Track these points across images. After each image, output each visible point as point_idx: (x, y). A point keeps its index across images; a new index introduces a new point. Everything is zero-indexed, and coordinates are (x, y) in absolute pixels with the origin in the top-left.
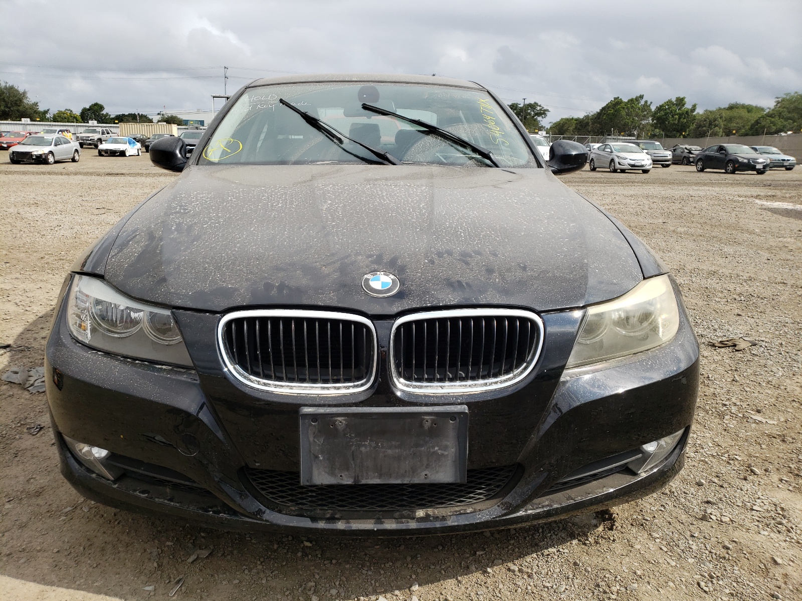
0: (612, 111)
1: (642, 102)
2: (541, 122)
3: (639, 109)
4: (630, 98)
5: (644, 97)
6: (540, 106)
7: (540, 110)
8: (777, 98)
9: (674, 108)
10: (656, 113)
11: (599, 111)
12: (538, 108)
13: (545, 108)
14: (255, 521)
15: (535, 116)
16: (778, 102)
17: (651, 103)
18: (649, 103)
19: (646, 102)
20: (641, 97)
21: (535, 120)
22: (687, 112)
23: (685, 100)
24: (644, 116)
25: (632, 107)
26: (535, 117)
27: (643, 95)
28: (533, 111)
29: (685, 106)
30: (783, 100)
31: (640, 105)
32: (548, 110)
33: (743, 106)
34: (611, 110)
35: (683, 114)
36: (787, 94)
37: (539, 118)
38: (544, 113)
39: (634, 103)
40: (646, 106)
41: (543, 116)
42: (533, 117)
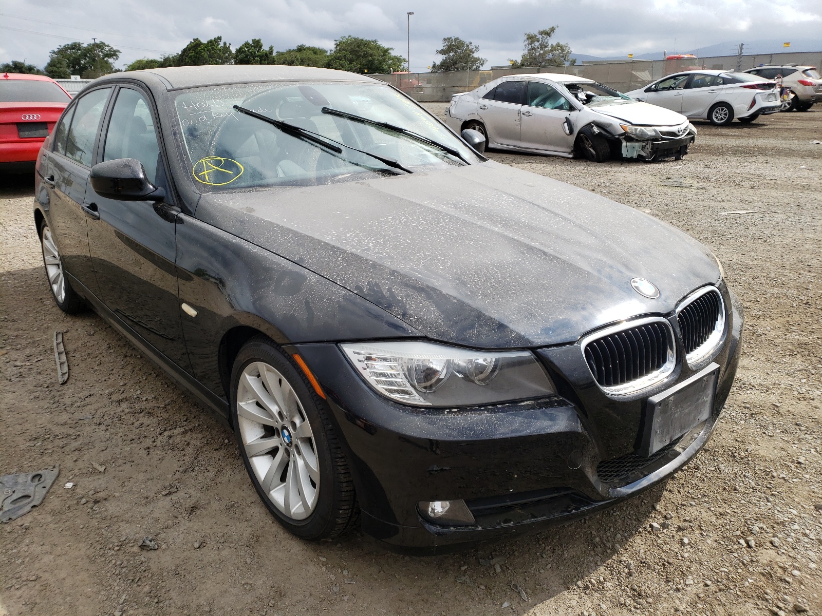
0: (193, 54)
1: (222, 44)
2: (113, 64)
3: (220, 50)
4: (209, 40)
5: (222, 39)
6: (108, 46)
7: (110, 50)
8: (336, 41)
9: (253, 49)
10: (237, 56)
11: (180, 53)
12: (107, 49)
13: (115, 48)
14: (607, 502)
15: (106, 57)
16: (337, 45)
17: (230, 44)
18: (228, 45)
19: (225, 43)
20: (220, 38)
21: (107, 62)
22: (266, 54)
23: (261, 41)
24: (226, 58)
25: (213, 49)
26: (105, 59)
27: (221, 37)
28: (102, 52)
29: (263, 48)
30: (340, 43)
31: (220, 46)
32: (118, 51)
33: (309, 49)
34: (191, 53)
35: (263, 56)
36: (343, 38)
37: (111, 60)
38: (116, 55)
39: (213, 45)
40: (226, 49)
41: (114, 57)
42: (103, 58)
